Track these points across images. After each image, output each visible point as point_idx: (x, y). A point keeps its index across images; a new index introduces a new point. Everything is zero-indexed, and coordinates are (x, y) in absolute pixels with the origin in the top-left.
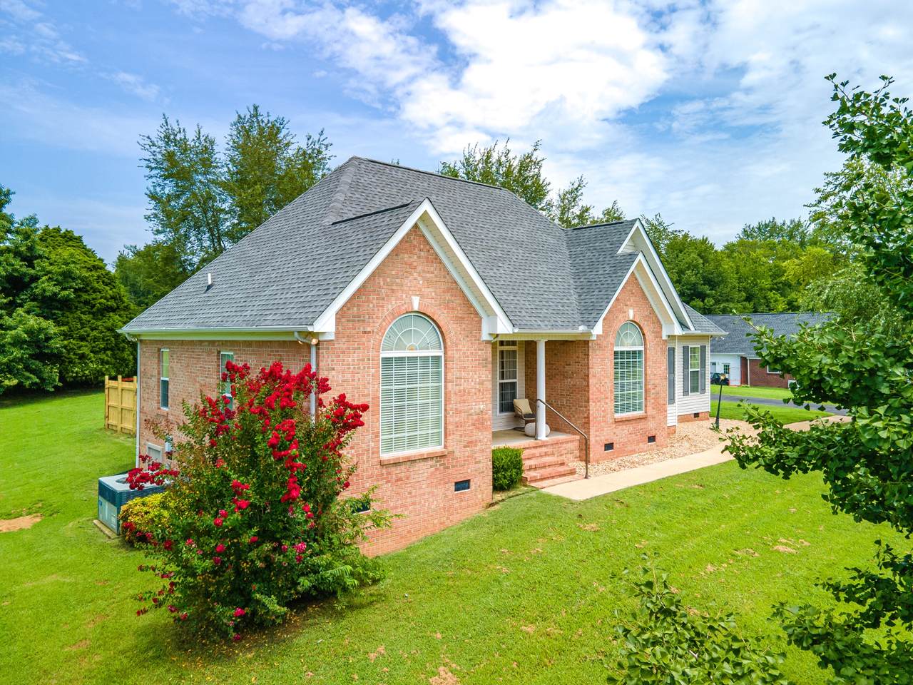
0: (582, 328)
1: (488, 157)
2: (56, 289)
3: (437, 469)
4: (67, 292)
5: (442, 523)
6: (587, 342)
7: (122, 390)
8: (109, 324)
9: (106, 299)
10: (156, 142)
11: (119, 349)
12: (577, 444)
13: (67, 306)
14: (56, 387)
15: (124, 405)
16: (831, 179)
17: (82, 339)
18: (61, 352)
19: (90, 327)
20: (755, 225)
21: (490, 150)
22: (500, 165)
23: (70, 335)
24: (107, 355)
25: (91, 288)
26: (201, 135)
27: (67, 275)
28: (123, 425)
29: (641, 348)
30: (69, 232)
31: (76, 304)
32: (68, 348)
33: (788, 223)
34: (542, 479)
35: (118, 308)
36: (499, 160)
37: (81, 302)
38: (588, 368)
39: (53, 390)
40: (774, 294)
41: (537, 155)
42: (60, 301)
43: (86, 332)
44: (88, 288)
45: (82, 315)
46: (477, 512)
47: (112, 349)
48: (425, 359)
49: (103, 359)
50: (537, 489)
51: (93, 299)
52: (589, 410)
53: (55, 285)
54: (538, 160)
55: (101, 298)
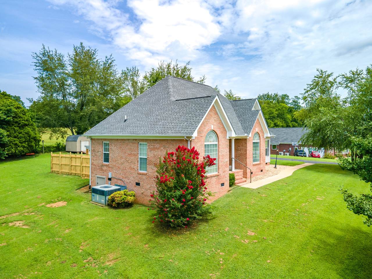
0: (246, 135)
1: (169, 66)
2: (5, 117)
3: (217, 180)
4: (9, 118)
5: (218, 196)
6: (246, 139)
7: (61, 157)
8: (27, 131)
9: (24, 121)
10: (39, 56)
11: (30, 142)
12: (242, 172)
13: (8, 124)
14: (5, 157)
15: (62, 163)
16: (309, 86)
17: (15, 137)
18: (7, 143)
19: (18, 132)
20: (262, 95)
21: (169, 64)
22: (174, 69)
23: (10, 136)
24: (26, 144)
25: (18, 116)
26: (57, 53)
27: (9, 111)
28: (62, 171)
29: (259, 141)
30: (5, 92)
31: (12, 123)
32: (10, 141)
33: (273, 94)
34: (239, 183)
35: (28, 124)
36: (174, 68)
37: (14, 122)
38: (246, 147)
39: (4, 158)
40: (270, 120)
41: (189, 67)
42: (6, 122)
43: (17, 134)
44: (17, 116)
45: (15, 128)
46: (226, 193)
47: (27, 142)
48: (213, 145)
49: (25, 146)
50: (239, 186)
51: (19, 121)
52: (247, 161)
53: (4, 115)
54: (189, 69)
55: (23, 120)
